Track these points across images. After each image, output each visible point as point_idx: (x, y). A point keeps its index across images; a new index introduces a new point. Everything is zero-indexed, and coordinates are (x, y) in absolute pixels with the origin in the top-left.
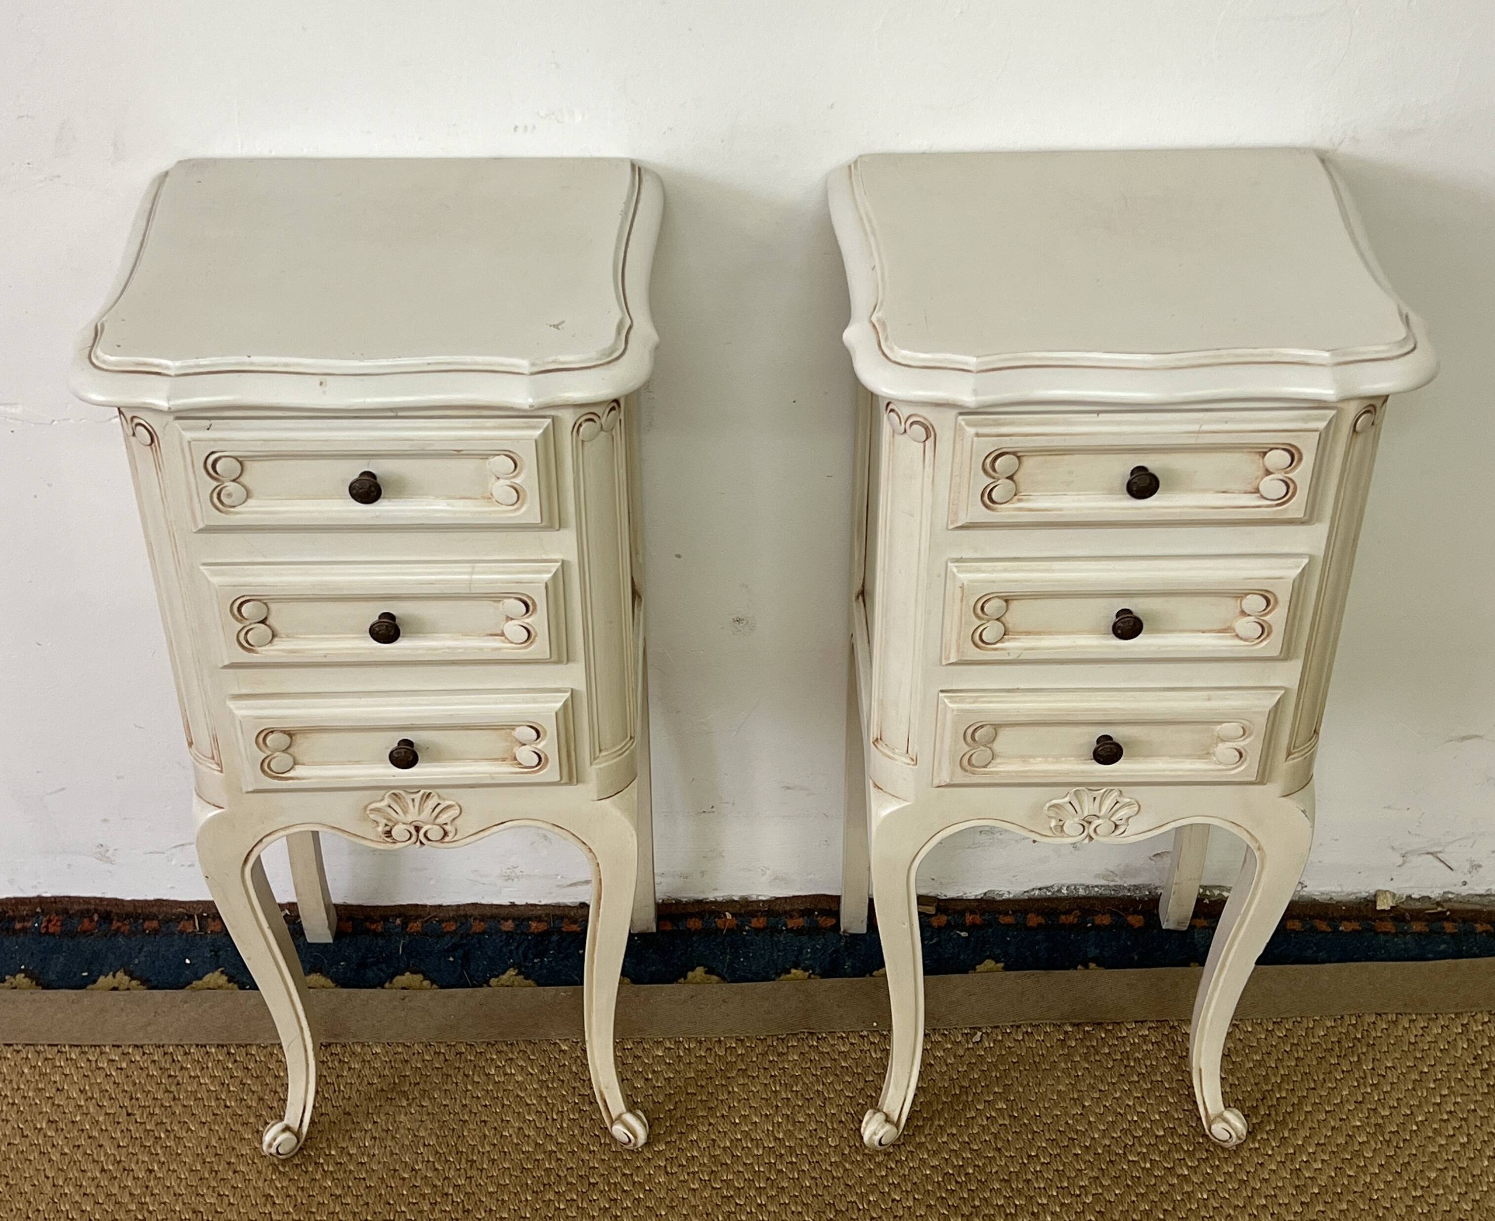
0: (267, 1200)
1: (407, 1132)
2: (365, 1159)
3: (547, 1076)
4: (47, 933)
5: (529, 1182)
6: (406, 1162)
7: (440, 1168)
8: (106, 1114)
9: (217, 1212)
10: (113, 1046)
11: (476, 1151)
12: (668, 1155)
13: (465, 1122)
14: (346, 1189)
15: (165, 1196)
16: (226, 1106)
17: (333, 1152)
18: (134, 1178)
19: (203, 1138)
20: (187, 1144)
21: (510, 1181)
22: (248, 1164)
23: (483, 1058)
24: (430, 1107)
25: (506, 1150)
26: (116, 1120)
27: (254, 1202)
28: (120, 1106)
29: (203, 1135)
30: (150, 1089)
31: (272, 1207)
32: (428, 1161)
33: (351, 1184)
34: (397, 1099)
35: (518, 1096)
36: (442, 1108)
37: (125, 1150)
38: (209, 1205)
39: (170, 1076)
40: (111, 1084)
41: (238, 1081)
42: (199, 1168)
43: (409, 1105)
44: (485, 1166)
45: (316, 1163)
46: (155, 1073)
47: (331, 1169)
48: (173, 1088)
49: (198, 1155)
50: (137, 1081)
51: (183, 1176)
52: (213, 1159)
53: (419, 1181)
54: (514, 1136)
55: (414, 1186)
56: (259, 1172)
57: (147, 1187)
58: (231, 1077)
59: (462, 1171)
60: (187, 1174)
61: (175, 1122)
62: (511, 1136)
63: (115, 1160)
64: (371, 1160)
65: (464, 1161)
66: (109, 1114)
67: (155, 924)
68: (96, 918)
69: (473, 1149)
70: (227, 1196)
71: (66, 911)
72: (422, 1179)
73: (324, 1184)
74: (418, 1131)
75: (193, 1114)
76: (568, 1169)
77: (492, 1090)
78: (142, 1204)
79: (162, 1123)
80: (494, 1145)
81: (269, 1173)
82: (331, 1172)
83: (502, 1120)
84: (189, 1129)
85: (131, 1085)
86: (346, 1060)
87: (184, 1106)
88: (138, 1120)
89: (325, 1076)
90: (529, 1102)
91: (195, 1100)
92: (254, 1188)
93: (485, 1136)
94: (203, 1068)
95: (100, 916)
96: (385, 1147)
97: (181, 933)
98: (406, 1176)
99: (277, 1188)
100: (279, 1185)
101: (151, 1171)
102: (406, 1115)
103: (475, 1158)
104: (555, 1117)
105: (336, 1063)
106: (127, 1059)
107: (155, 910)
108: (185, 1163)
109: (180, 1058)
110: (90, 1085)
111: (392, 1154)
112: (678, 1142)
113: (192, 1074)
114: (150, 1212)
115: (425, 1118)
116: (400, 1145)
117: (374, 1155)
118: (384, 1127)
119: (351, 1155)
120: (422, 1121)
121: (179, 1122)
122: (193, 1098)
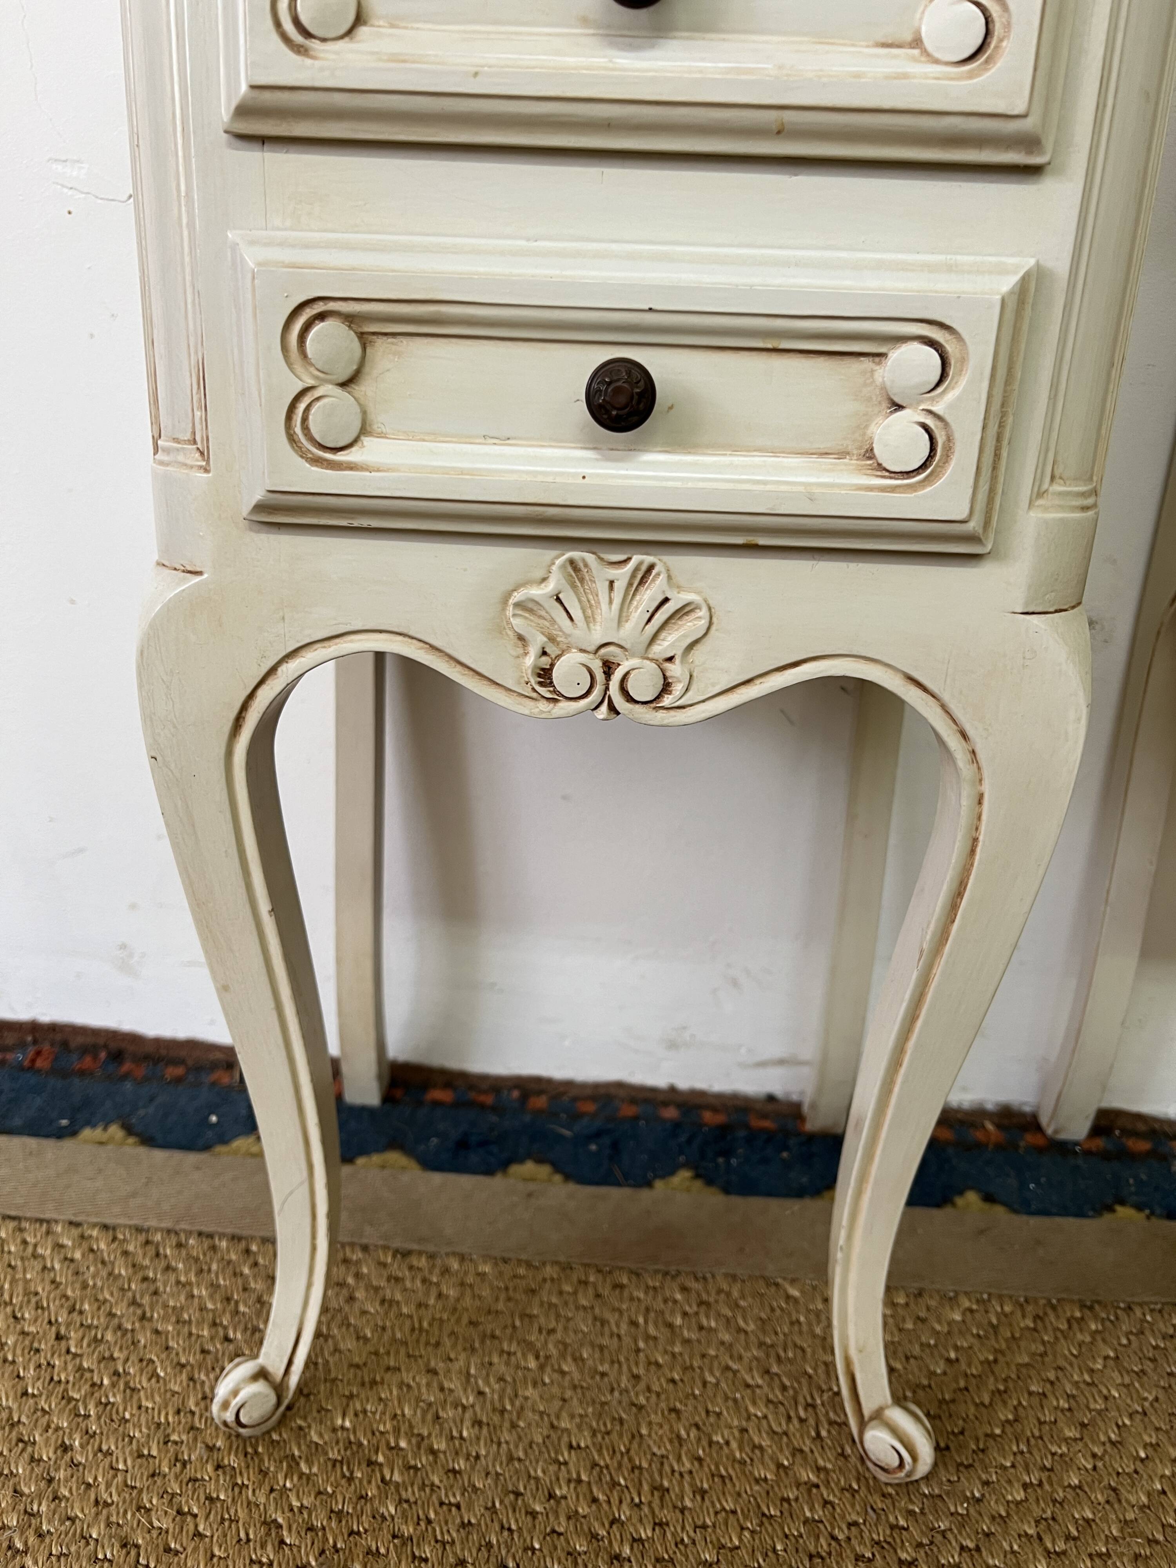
0: (268, 1534)
1: (537, 1417)
2: (461, 1464)
3: (774, 1338)
4: (31, 1068)
5: (779, 1547)
6: (537, 1479)
7: (601, 1497)
8: (23, 1333)
9: (168, 1550)
10: (71, 1223)
11: (667, 1468)
12: (1037, 1512)
13: (641, 1408)
14: (422, 1524)
15: (77, 1505)
16: (227, 1339)
17: (403, 1444)
18: (32, 1459)
19: (174, 1393)
20: (145, 1403)
21: (741, 1540)
22: (246, 1455)
23: (660, 1299)
24: (576, 1376)
25: (723, 1472)
26: (36, 1345)
27: (242, 1535)
28: (50, 1322)
29: (177, 1388)
30: (108, 1297)
31: (276, 1552)
32: (579, 1481)
33: (432, 1515)
34: (519, 1355)
35: (728, 1368)
36: (598, 1378)
37: (31, 1401)
38: (155, 1533)
39: (145, 1279)
40: (47, 1282)
41: (254, 1297)
42: (154, 1452)
43: (542, 1367)
44: (688, 1503)
45: (370, 1463)
46: (123, 1272)
47: (397, 1477)
48: (146, 1300)
49: (159, 1425)
50: (91, 1283)
51: (121, 1466)
52: (184, 1437)
53: (563, 1520)
54: (734, 1445)
55: (553, 1531)
56: (264, 1473)
57: (50, 1481)
58: (245, 1289)
59: (646, 1509)
60: (129, 1462)
61: (133, 1358)
62: (727, 1443)
63: (10, 1417)
64: (473, 1468)
65: (646, 1487)
66: (28, 1334)
67: (179, 1071)
68: (103, 1055)
69: (662, 1464)
70: (195, 1516)
71: (65, 1045)
72: (569, 1518)
73: (382, 1510)
74: (558, 1417)
75: (167, 1348)
76: (850, 1525)
77: (681, 1354)
78: (32, 1515)
79: (112, 1358)
80: (700, 1460)
81: (280, 1477)
82: (397, 1485)
83: (708, 1412)
84: (154, 1375)
85: (78, 1286)
86: (435, 1280)
87: (157, 1332)
88: (73, 1350)
89: (398, 1303)
90: (750, 1381)
91: (178, 1322)
92: (249, 1503)
93: (679, 1437)
94: (202, 1271)
95: (109, 1054)
96: (499, 1444)
97: (213, 1084)
98: (538, 1508)
99: (291, 1510)
100: (296, 1503)
101: (66, 1448)
102: (535, 1385)
103: (666, 1484)
104: (802, 1414)
105: (418, 1283)
106: (85, 1245)
107: (183, 1053)
108: (131, 1438)
109: (168, 1252)
110: (13, 1281)
111: (511, 1458)
112: (1047, 1487)
113: (183, 1279)
114: (40, 1536)
115: (568, 1394)
116: (526, 1441)
117: (477, 1457)
118: (497, 1405)
119: (433, 1452)
120: (564, 1400)
121: (141, 1360)
122: (173, 1319)
